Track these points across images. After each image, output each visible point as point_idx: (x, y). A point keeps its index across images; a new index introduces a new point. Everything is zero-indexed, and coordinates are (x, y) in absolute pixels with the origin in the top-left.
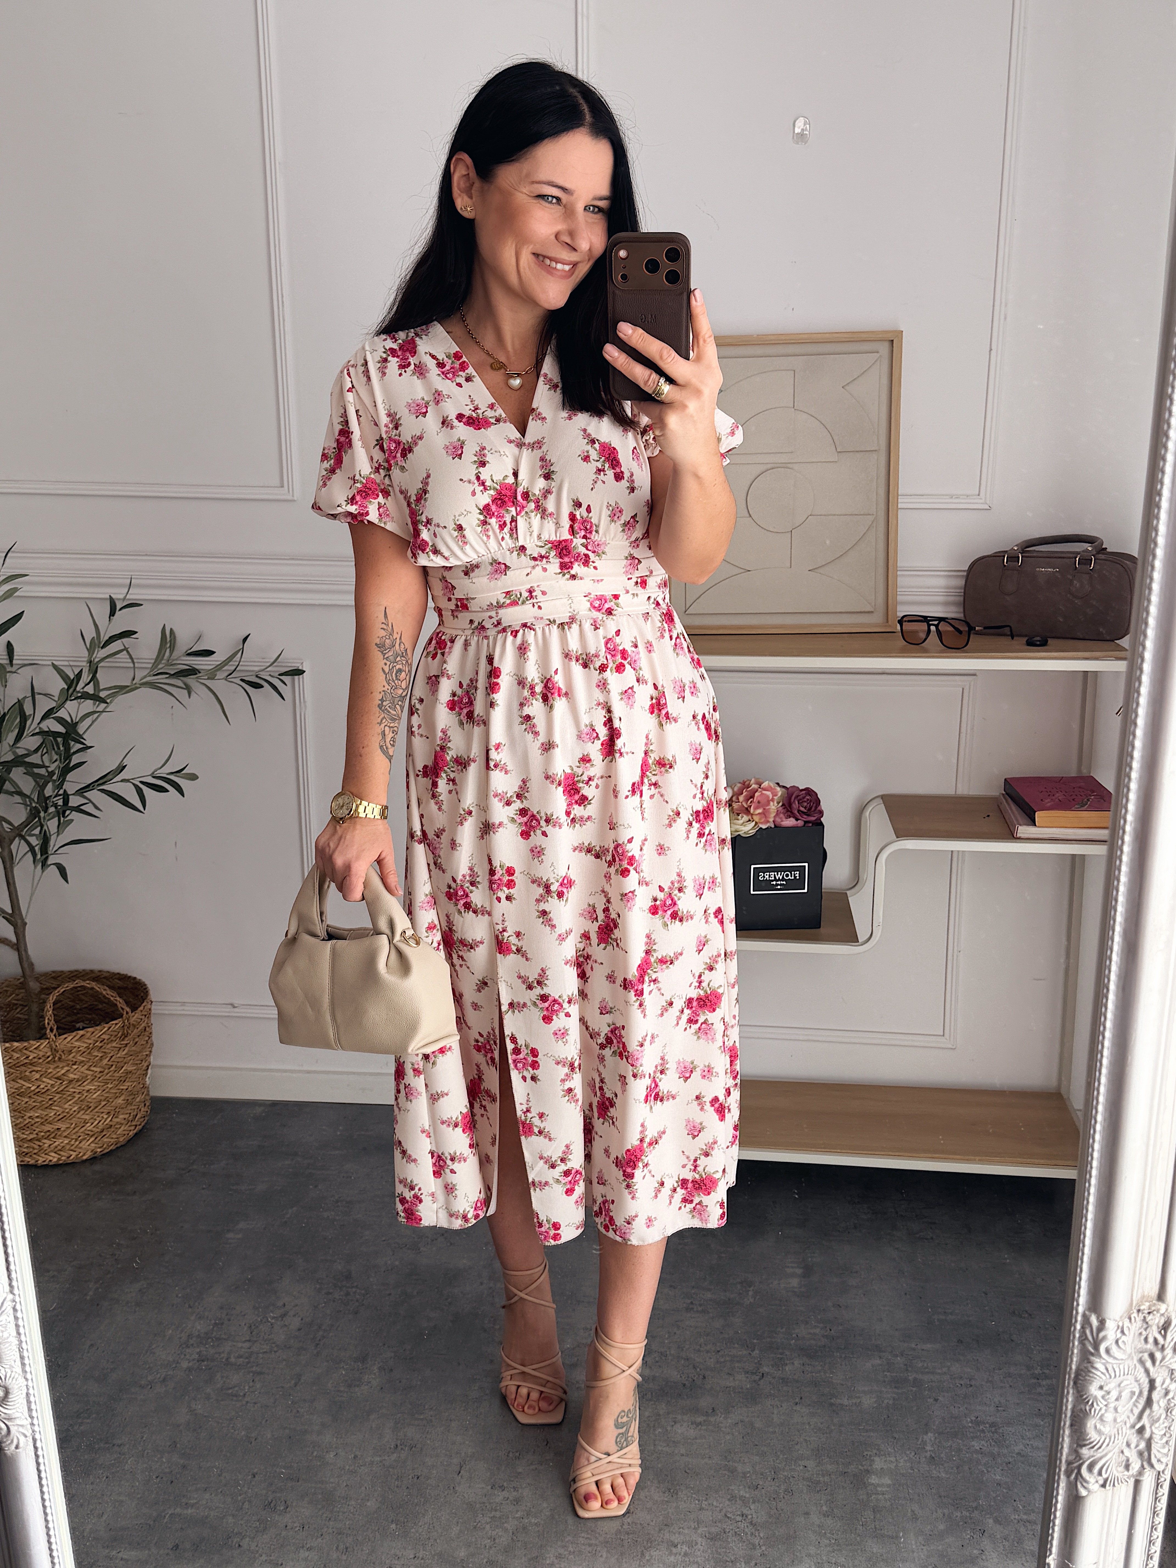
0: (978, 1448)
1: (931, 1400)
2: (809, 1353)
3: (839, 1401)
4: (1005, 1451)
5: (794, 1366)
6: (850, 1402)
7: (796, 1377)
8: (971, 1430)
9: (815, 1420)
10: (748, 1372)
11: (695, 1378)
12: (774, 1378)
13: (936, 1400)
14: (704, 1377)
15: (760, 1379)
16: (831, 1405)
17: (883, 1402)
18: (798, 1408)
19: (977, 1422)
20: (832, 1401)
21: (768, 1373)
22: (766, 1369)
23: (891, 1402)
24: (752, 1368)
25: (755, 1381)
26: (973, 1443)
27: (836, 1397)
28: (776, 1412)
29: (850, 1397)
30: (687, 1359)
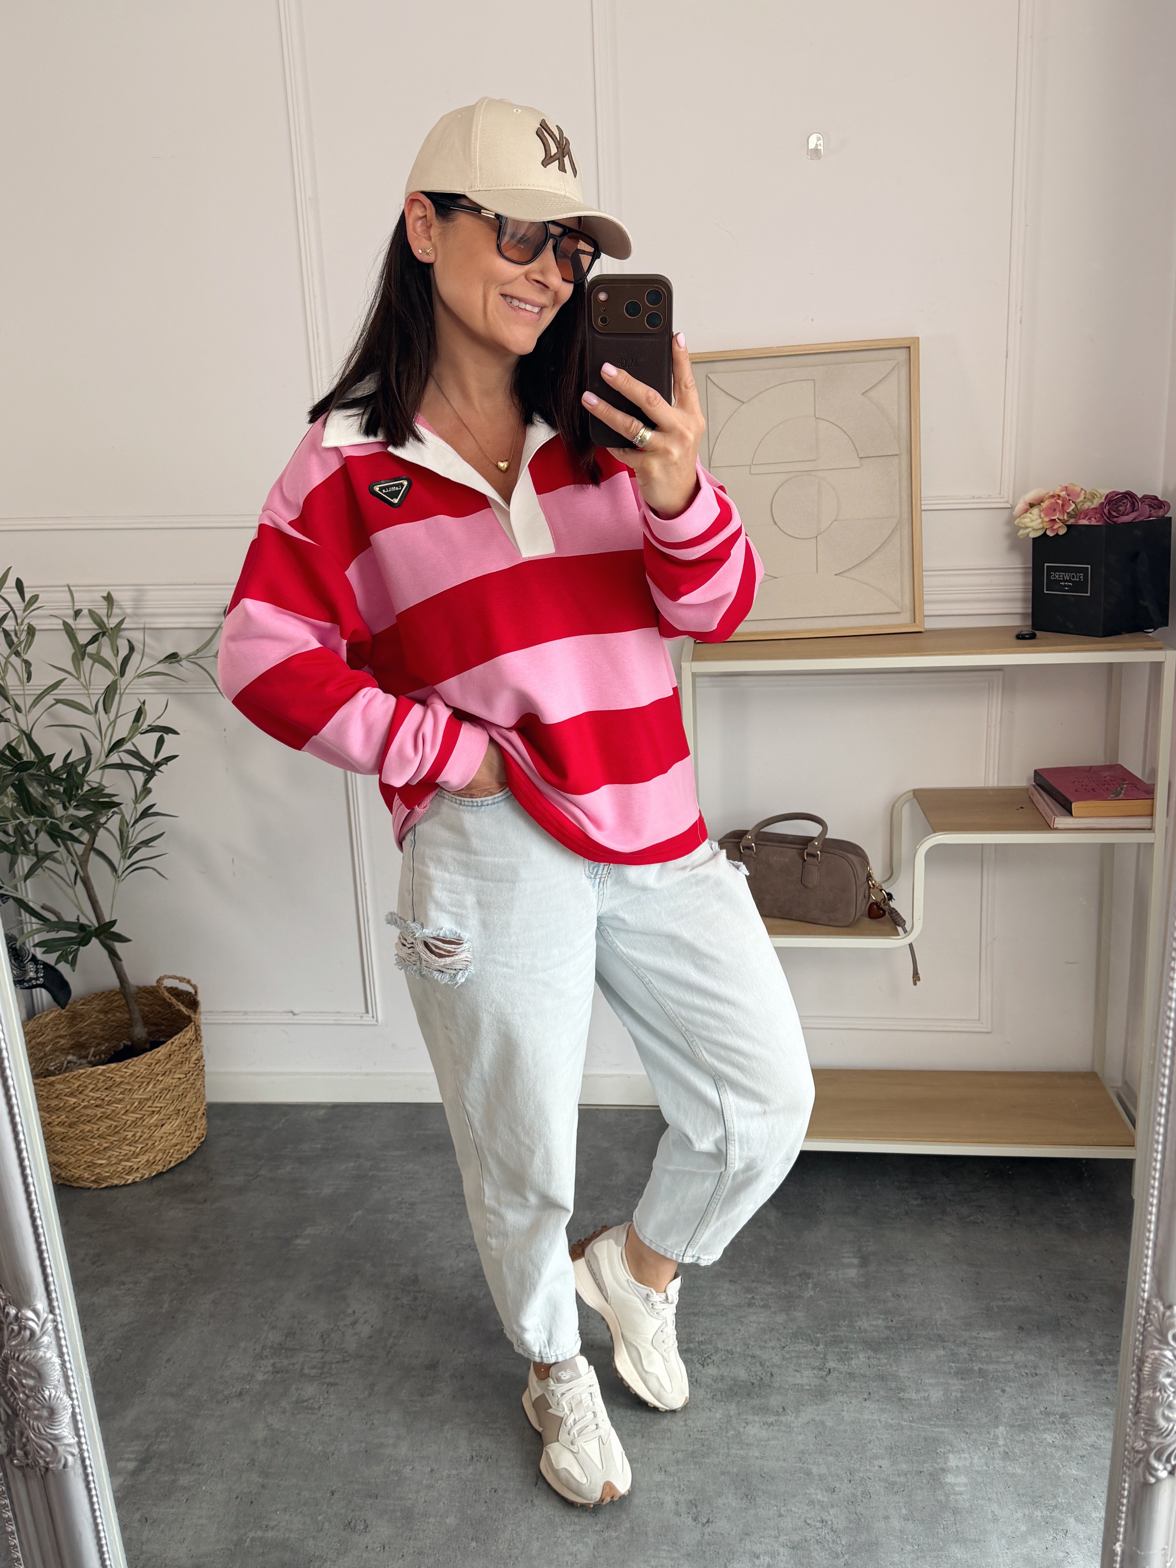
0: (1050, 1441)
1: (998, 1391)
2: (874, 1346)
3: (907, 1395)
4: (1079, 1443)
5: (860, 1360)
6: (919, 1396)
7: (862, 1372)
8: (1041, 1421)
9: (885, 1416)
10: (814, 1369)
11: (763, 1376)
12: (841, 1373)
13: (1003, 1391)
14: (772, 1375)
15: (827, 1375)
16: (900, 1399)
17: (951, 1394)
18: (867, 1404)
19: (1047, 1414)
20: (901, 1395)
21: (834, 1369)
22: (831, 1364)
23: (959, 1395)
24: (818, 1364)
25: (822, 1377)
26: (1045, 1436)
27: (904, 1391)
28: (845, 1409)
29: (917, 1391)
30: (753, 1357)
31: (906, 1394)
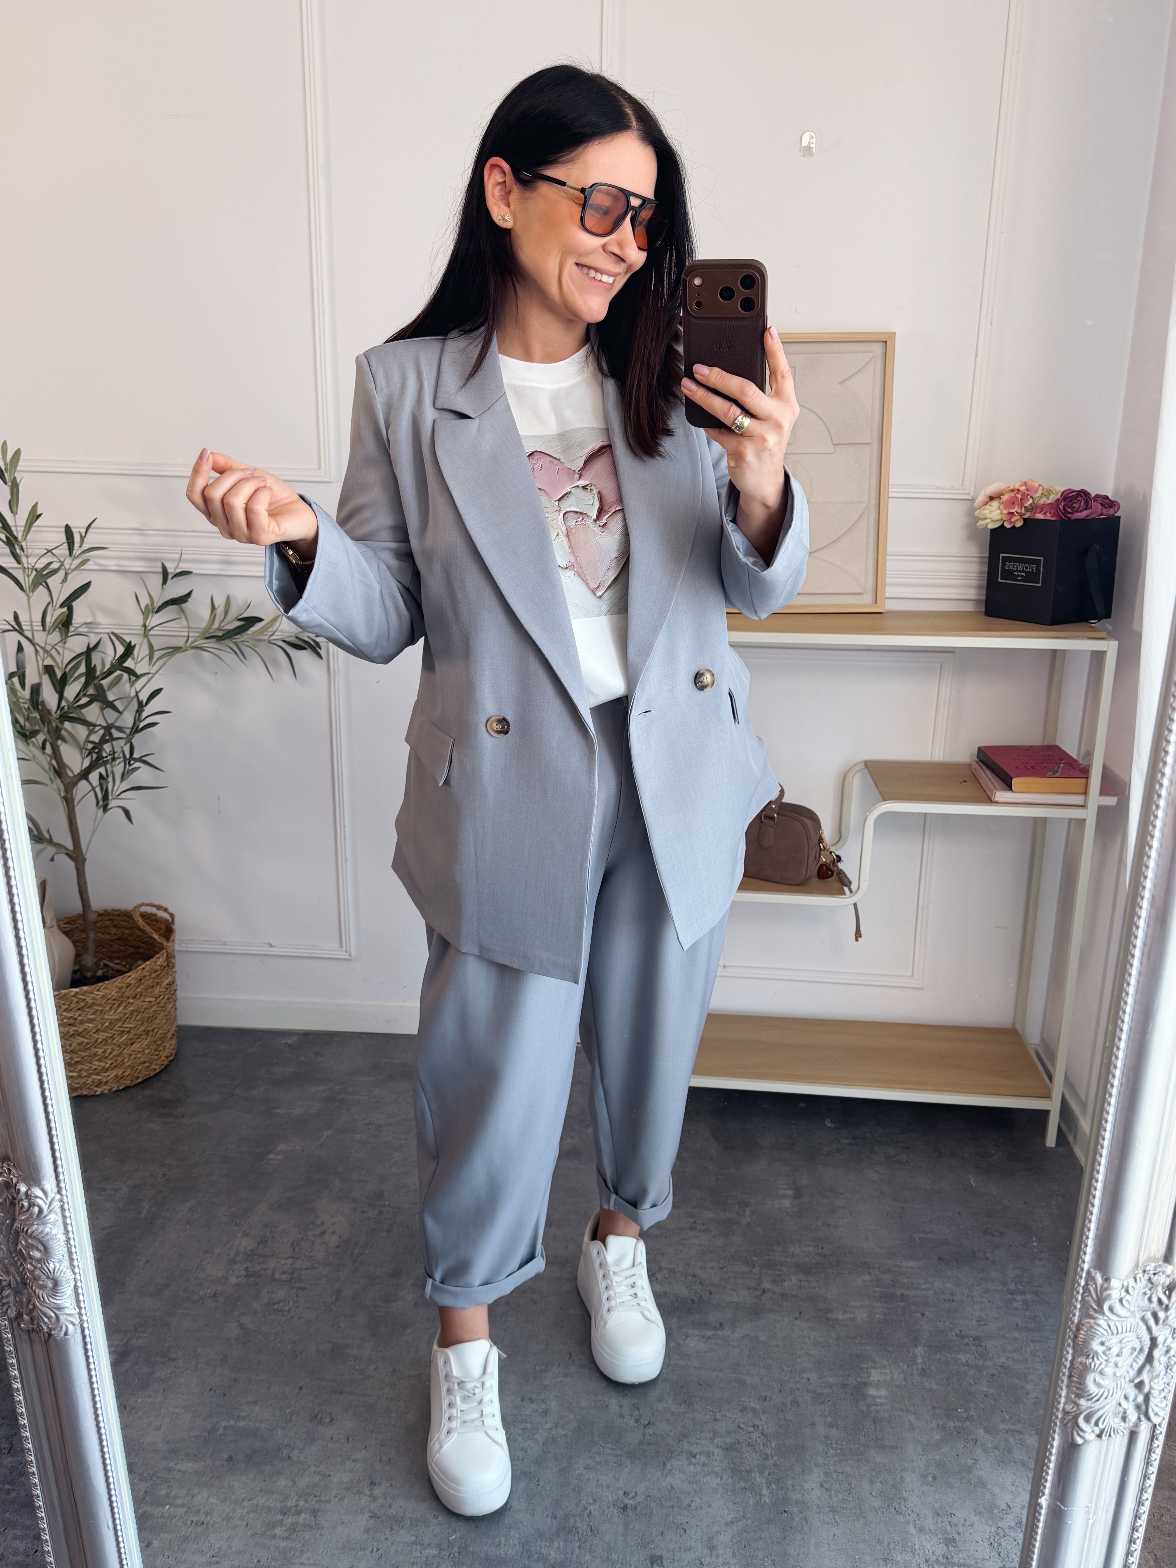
0: (964, 1361)
1: (918, 1315)
2: (806, 1270)
4: (990, 1364)
5: (792, 1282)
6: (845, 1316)
7: (794, 1293)
8: (957, 1343)
9: (814, 1334)
10: (749, 1288)
11: (702, 1294)
12: (774, 1293)
13: (923, 1315)
14: (711, 1293)
15: (761, 1295)
16: (828, 1319)
17: (875, 1316)
18: (798, 1322)
19: (962, 1337)
20: (829, 1316)
21: (768, 1289)
22: (766, 1285)
23: (882, 1317)
24: (753, 1285)
25: (757, 1297)
26: (959, 1356)
27: (831, 1311)
28: (778, 1326)
29: (845, 1312)
30: (694, 1276)
31: (834, 1315)
